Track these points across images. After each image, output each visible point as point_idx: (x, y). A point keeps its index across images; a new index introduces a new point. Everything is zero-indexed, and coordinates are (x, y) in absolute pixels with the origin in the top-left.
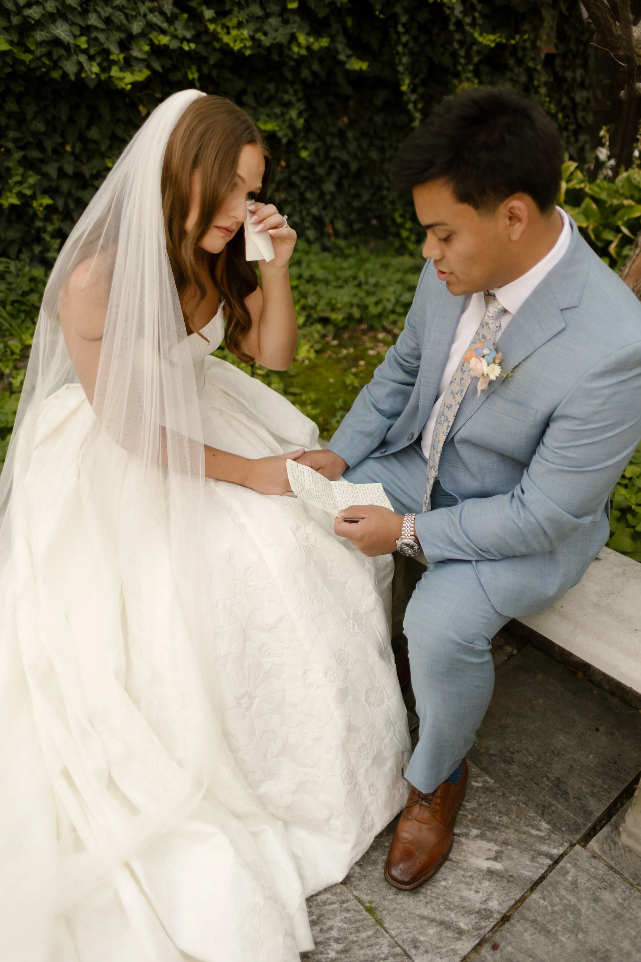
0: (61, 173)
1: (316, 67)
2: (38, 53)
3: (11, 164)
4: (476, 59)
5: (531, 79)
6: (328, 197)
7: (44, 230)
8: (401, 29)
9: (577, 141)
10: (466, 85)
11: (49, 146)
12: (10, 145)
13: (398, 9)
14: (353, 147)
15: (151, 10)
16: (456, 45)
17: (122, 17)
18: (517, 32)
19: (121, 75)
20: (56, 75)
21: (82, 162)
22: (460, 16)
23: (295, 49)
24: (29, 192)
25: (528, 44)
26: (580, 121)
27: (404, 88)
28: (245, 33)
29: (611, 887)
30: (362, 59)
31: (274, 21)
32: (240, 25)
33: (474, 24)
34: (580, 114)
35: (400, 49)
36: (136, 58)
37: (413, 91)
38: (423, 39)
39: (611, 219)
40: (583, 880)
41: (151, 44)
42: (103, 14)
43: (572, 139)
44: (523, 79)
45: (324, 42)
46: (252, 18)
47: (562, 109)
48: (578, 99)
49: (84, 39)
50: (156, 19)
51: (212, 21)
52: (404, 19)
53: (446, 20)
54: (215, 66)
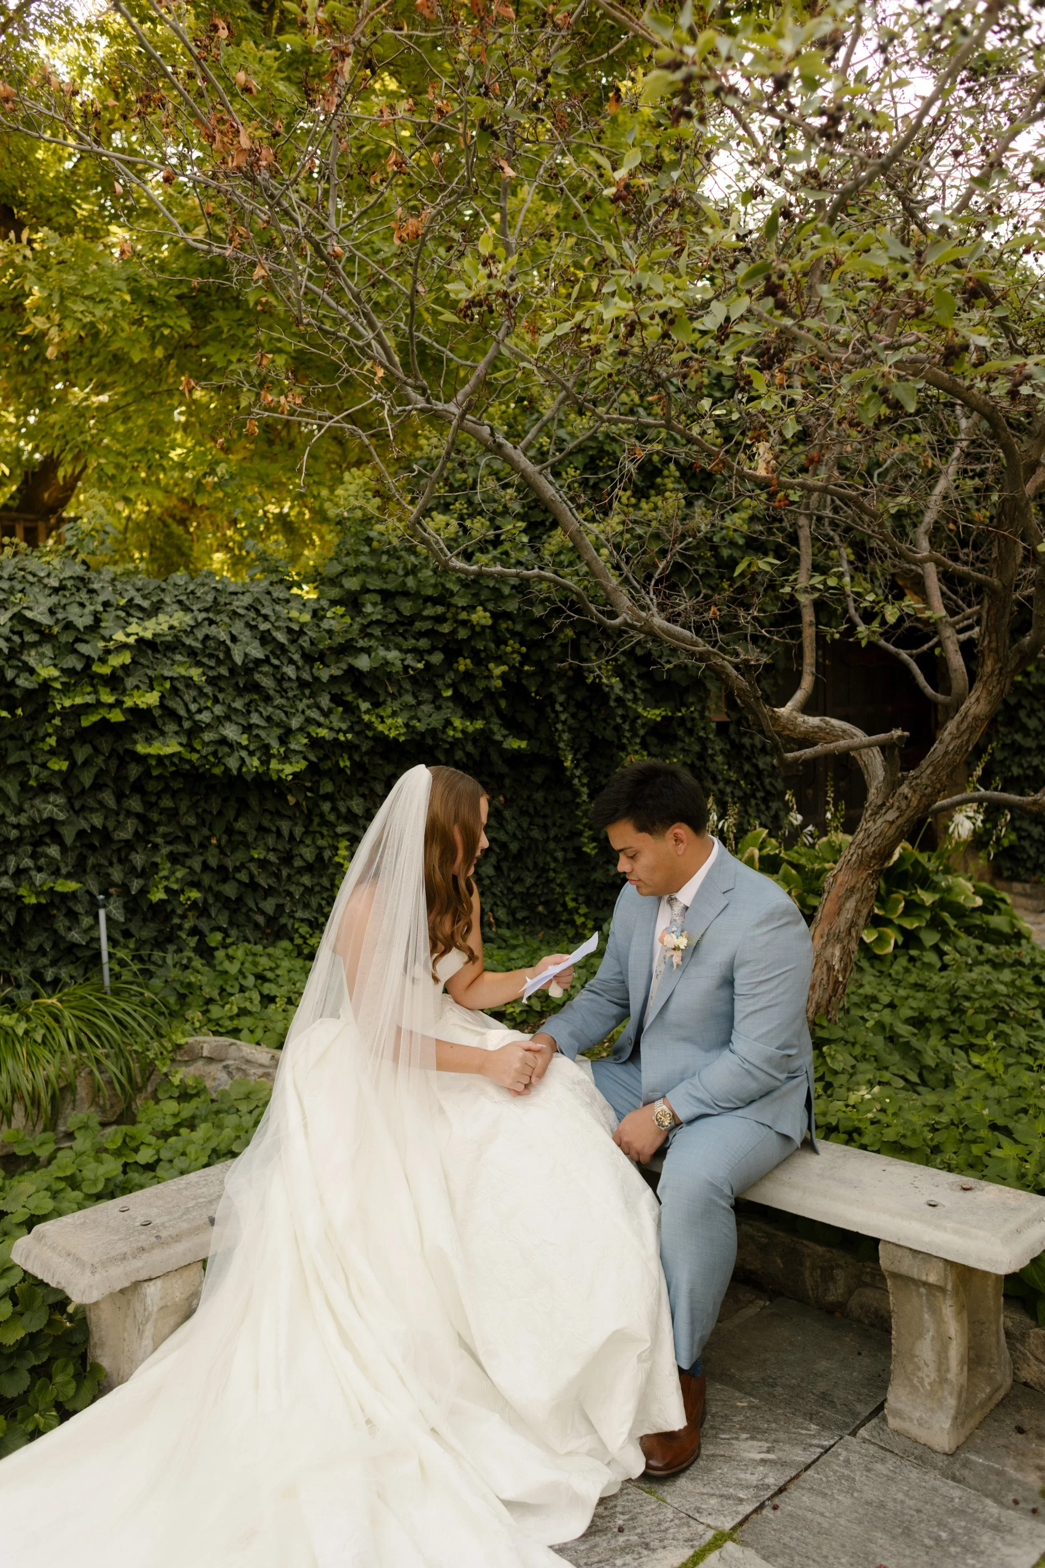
0: (205, 866)
1: (470, 748)
2: (204, 752)
3: (158, 860)
4: (642, 732)
5: (704, 748)
6: (487, 882)
7: (180, 927)
8: (558, 708)
9: (768, 808)
10: (635, 758)
11: (196, 839)
12: (159, 840)
13: (554, 689)
14: (511, 827)
15: (309, 707)
16: (619, 720)
17: (283, 715)
18: (684, 704)
19: (280, 767)
20: (217, 771)
21: (225, 855)
22: (621, 694)
23: (451, 733)
24: (175, 887)
25: (696, 715)
26: (768, 787)
27: (567, 764)
28: (400, 721)
29: (883, 1461)
30: (522, 739)
31: (426, 708)
32: (394, 714)
33: (636, 700)
34: (767, 781)
35: (559, 726)
36: (294, 751)
37: (576, 767)
38: (582, 715)
39: (815, 884)
40: (854, 1458)
41: (309, 736)
42: (265, 714)
43: (763, 807)
44: (697, 748)
45: (479, 724)
46: (406, 707)
47: (746, 776)
48: (761, 765)
49: (245, 736)
50: (314, 714)
51: (367, 712)
52: (561, 698)
53: (606, 696)
54: (366, 753)
